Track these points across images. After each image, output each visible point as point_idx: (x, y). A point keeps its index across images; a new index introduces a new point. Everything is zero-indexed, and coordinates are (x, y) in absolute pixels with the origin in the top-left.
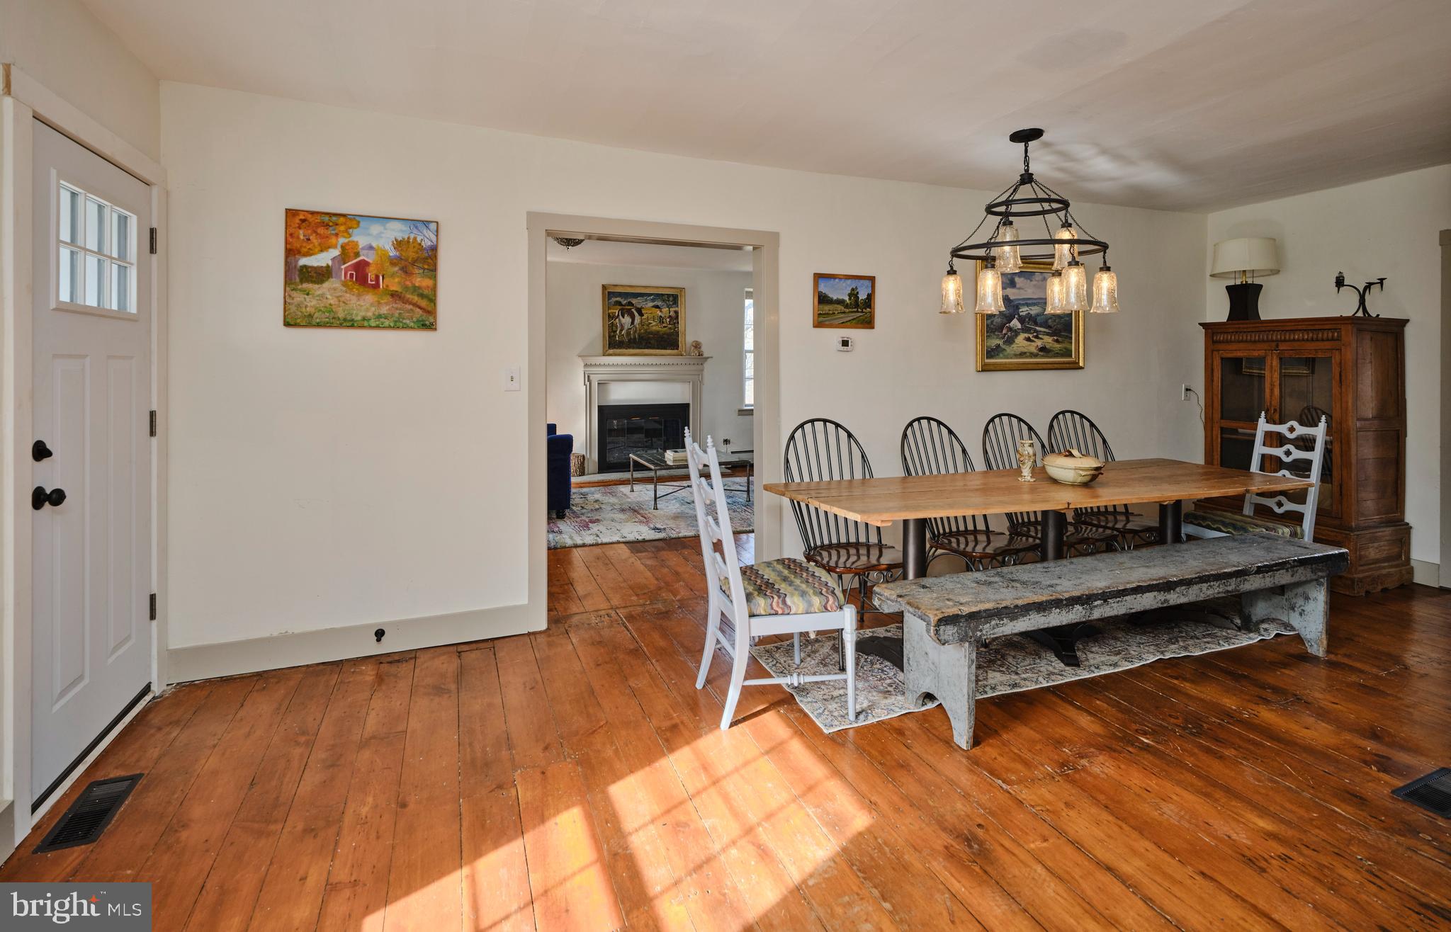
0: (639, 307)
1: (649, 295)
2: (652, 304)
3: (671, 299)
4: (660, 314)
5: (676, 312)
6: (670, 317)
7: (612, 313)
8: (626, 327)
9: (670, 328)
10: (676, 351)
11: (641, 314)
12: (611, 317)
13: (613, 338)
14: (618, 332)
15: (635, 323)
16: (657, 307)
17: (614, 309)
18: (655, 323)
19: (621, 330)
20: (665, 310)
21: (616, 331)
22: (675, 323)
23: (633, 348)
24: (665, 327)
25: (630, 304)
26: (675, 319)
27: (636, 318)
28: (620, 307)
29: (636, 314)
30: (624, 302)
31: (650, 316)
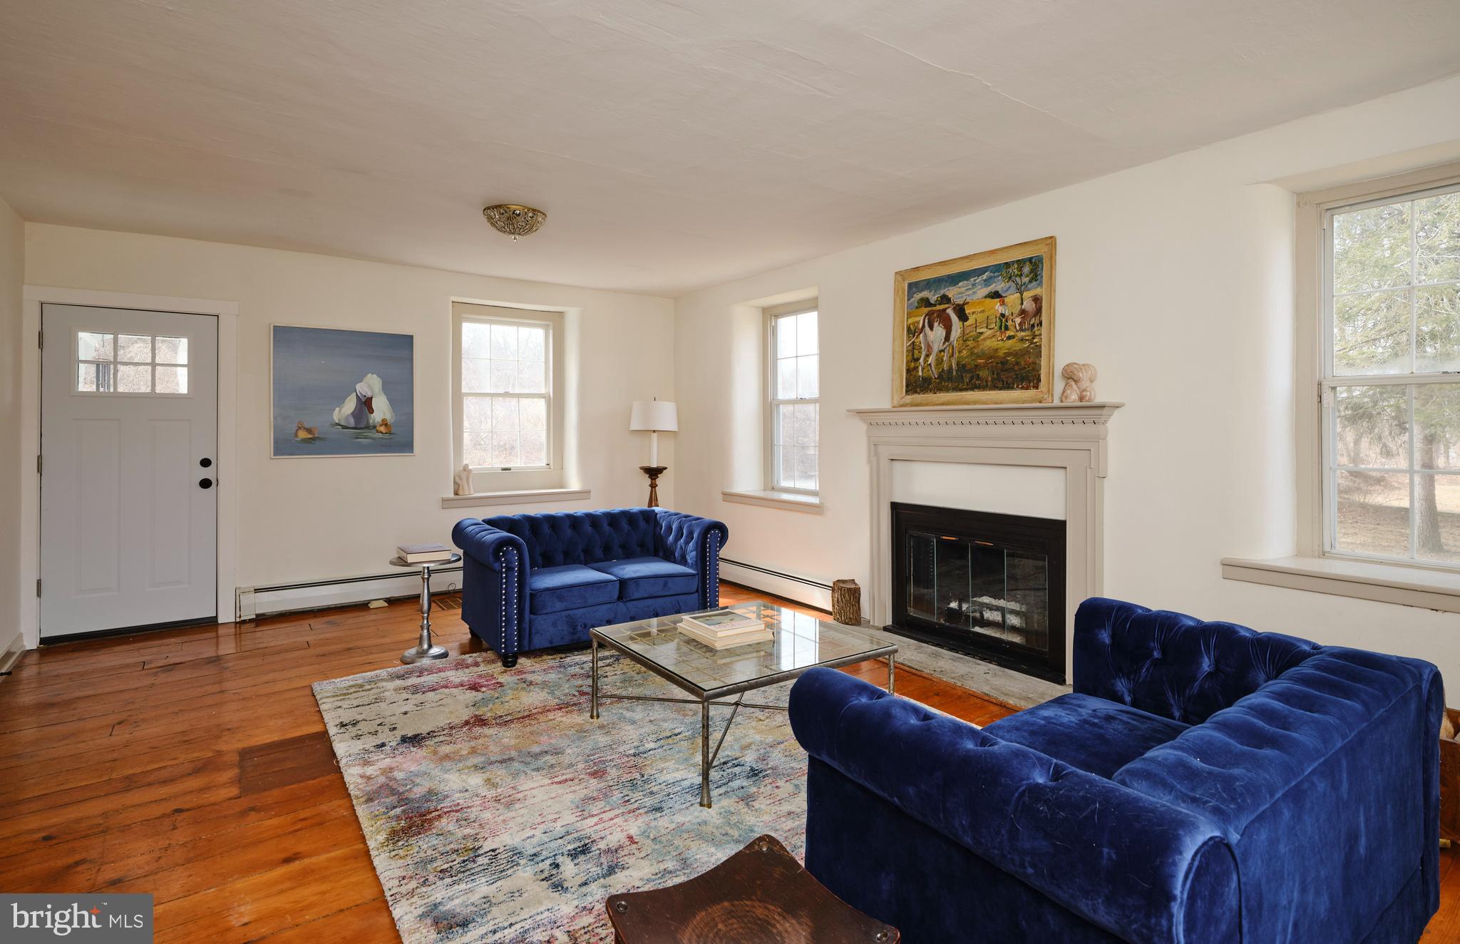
0: (960, 301)
1: (982, 271)
2: (986, 291)
3: (1026, 269)
4: (1000, 309)
5: (1037, 300)
6: (1023, 312)
7: (914, 324)
8: (935, 349)
9: (1022, 340)
10: (1031, 393)
11: (963, 317)
12: (912, 332)
13: (913, 373)
14: (922, 360)
15: (952, 339)
16: (996, 295)
17: (916, 316)
18: (990, 332)
19: (927, 356)
20: (1012, 298)
21: (918, 359)
22: (1033, 326)
23: (947, 390)
24: (1010, 338)
25: (945, 299)
26: (1035, 316)
27: (954, 328)
28: (926, 310)
29: (954, 318)
30: (933, 299)
31: (981, 317)
